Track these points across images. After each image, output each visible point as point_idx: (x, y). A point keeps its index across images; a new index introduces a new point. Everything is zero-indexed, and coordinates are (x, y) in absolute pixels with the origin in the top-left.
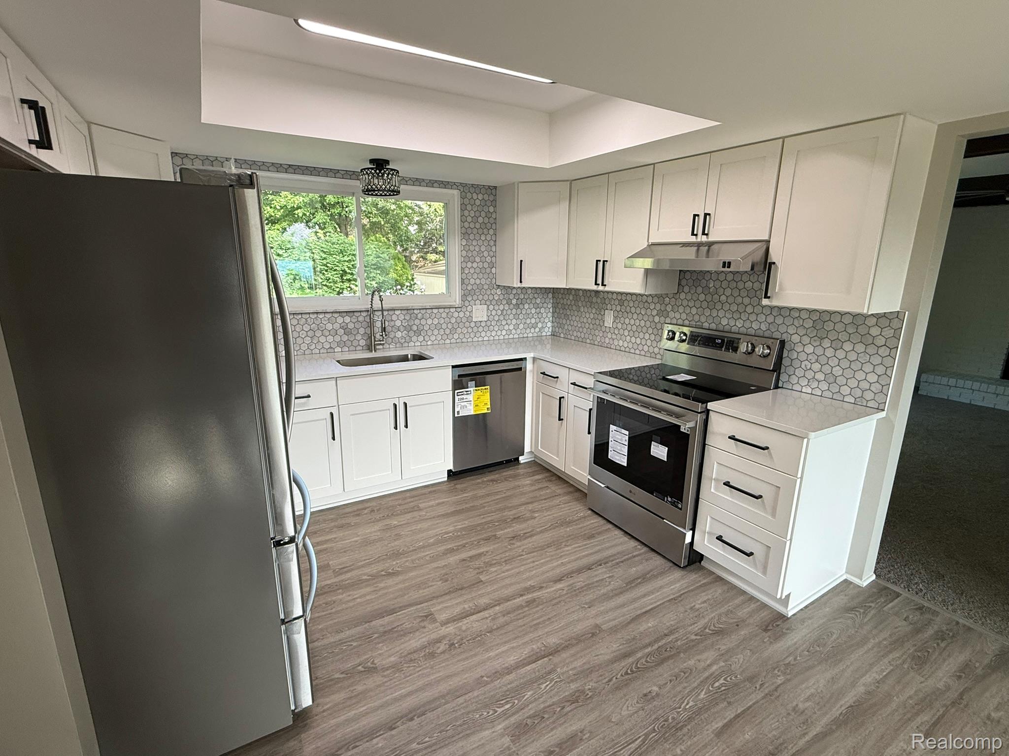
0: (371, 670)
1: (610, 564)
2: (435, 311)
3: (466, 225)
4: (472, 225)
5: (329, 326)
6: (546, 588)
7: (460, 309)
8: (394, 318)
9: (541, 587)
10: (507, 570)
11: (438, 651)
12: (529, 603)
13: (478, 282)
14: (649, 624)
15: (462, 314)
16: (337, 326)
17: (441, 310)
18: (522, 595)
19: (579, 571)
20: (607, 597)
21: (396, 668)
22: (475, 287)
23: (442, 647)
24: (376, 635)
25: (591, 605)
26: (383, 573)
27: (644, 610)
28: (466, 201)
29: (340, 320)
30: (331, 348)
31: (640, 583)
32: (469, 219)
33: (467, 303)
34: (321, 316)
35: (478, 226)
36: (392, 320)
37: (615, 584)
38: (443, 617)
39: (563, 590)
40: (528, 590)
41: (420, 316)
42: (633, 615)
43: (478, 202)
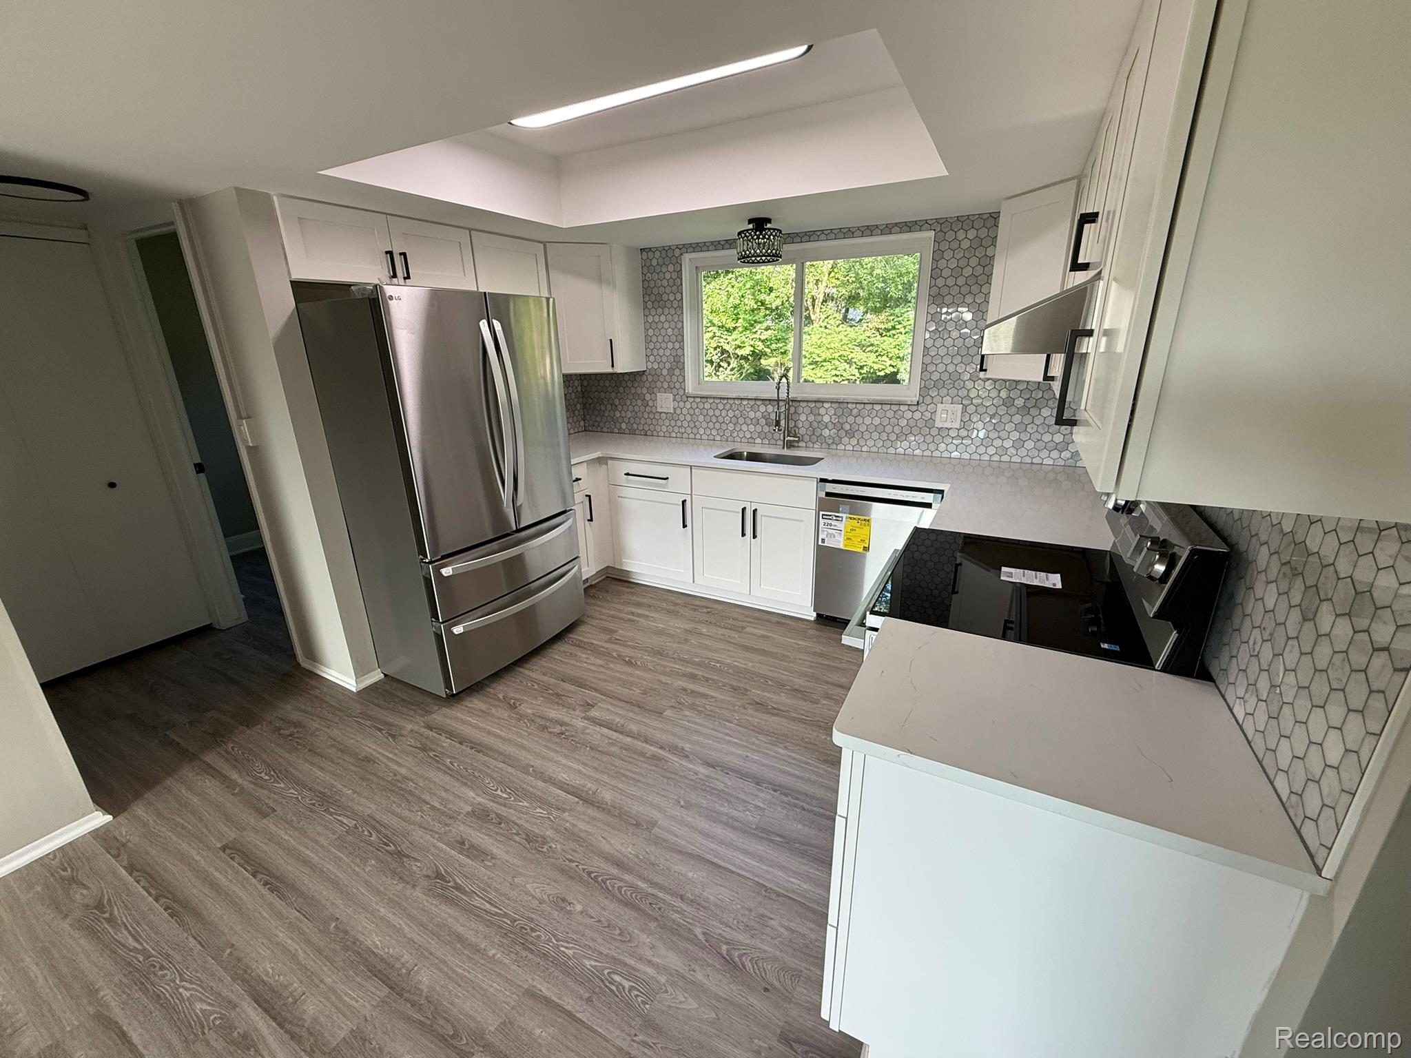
0: (513, 707)
1: (786, 799)
2: (877, 407)
3: (940, 282)
4: (950, 282)
5: (752, 415)
6: (691, 761)
7: (915, 408)
8: (822, 411)
9: (687, 757)
10: (696, 723)
11: (550, 730)
12: (655, 757)
13: (951, 368)
14: (693, 874)
15: (917, 415)
16: (759, 415)
17: (886, 407)
18: (661, 748)
19: (743, 775)
20: (713, 816)
21: (521, 717)
22: (945, 377)
23: (557, 729)
24: (551, 691)
25: (688, 806)
26: (627, 659)
27: (715, 860)
28: (944, 246)
29: (762, 408)
30: (751, 438)
31: (773, 841)
32: (946, 273)
33: (928, 399)
34: (745, 402)
35: (961, 281)
36: (819, 414)
37: (751, 817)
38: (594, 713)
39: (697, 774)
40: (674, 749)
41: (855, 412)
42: (698, 851)
43: (966, 244)
